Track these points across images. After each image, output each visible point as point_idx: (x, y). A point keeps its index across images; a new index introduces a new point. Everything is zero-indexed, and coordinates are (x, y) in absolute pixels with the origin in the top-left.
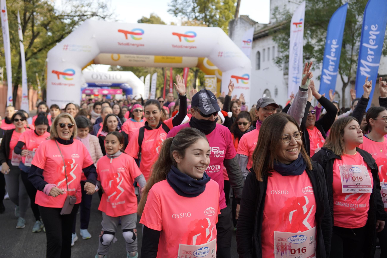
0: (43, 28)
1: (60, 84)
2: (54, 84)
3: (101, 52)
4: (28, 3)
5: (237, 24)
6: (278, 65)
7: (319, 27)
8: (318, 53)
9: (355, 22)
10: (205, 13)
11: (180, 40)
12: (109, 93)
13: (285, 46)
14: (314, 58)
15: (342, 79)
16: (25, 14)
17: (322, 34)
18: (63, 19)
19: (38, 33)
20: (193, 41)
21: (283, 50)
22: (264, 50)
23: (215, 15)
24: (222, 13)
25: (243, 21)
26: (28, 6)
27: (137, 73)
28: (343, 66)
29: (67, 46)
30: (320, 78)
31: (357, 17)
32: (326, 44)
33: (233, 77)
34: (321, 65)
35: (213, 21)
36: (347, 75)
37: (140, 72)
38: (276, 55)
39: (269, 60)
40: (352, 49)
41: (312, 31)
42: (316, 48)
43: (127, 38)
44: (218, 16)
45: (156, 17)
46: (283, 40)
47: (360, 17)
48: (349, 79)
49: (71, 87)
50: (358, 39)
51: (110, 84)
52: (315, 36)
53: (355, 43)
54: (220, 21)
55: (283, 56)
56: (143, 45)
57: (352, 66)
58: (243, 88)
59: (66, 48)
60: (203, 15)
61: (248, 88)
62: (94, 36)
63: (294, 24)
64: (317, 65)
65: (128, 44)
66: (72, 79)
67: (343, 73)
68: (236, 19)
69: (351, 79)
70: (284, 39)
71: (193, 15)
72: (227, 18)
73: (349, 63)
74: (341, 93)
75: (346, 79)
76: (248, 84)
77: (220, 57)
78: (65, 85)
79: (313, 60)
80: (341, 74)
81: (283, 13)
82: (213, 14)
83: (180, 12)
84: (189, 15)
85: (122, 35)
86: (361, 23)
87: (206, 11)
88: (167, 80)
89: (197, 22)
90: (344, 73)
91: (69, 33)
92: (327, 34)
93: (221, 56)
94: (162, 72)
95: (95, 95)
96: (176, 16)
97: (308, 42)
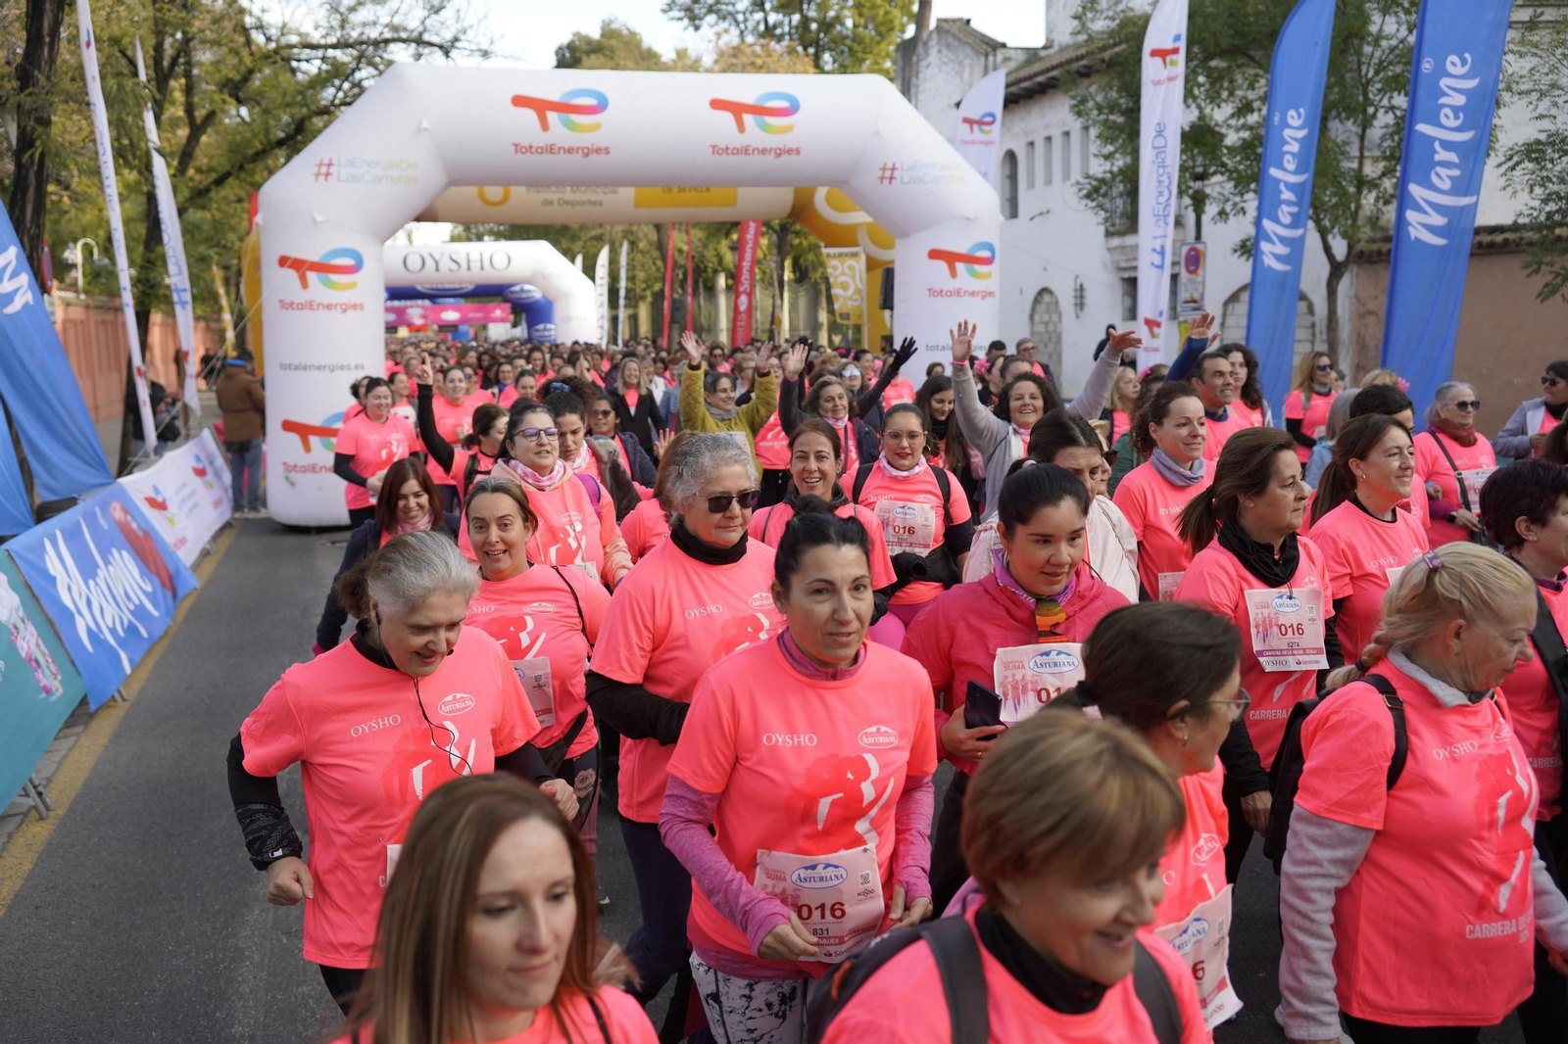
0: (226, 97)
1: (310, 306)
2: (287, 306)
3: (453, 182)
4: (166, 6)
5: (927, 54)
6: (1094, 204)
7: (1241, 61)
8: (1238, 158)
10: (801, 11)
11: (741, 128)
12: (463, 321)
14: (1222, 174)
15: (1327, 249)
16: (159, 48)
17: (1252, 87)
18: (299, 60)
19: (211, 116)
20: (790, 128)
21: (1110, 148)
22: (1031, 144)
23: (838, 19)
24: (866, 11)
25: (950, 40)
26: (169, 16)
27: (565, 244)
28: (1329, 198)
29: (329, 165)
30: (1248, 249)
31: (1376, 18)
32: (1267, 121)
33: (934, 254)
34: (1251, 202)
35: (833, 41)
36: (1345, 235)
37: (574, 238)
39: (1049, 181)
40: (1362, 138)
41: (1216, 79)
42: (1232, 138)
43: (545, 126)
44: (849, 23)
45: (625, 32)
46: (1112, 113)
47: (1391, 20)
48: (1350, 247)
49: (351, 312)
50: (1385, 102)
51: (470, 287)
52: (1225, 94)
53: (1374, 116)
54: (857, 38)
55: (1111, 172)
56: (607, 151)
57: (1364, 202)
58: (973, 294)
59: (325, 171)
60: (796, 18)
61: (991, 294)
62: (425, 125)
63: (1155, 53)
64: (1238, 199)
65: (550, 149)
66: (353, 285)
67: (1333, 227)
68: (925, 35)
69: (1359, 247)
70: (1113, 108)
71: (758, 23)
72: (883, 29)
73: (1352, 189)
74: (1320, 300)
75: (1340, 248)
76: (991, 278)
77: (886, 182)
78: (329, 307)
79: (1218, 185)
80: (1323, 233)
81: (1111, 13)
82: (831, 14)
83: (710, 10)
84: (746, 20)
85: (529, 115)
86: (1394, 42)
87: (805, 6)
88: (676, 266)
89: (773, 44)
90: (1336, 230)
91: (328, 112)
92: (1270, 84)
93: (891, 178)
94: (655, 238)
95: (411, 327)
96: (697, 28)
97: (1202, 117)
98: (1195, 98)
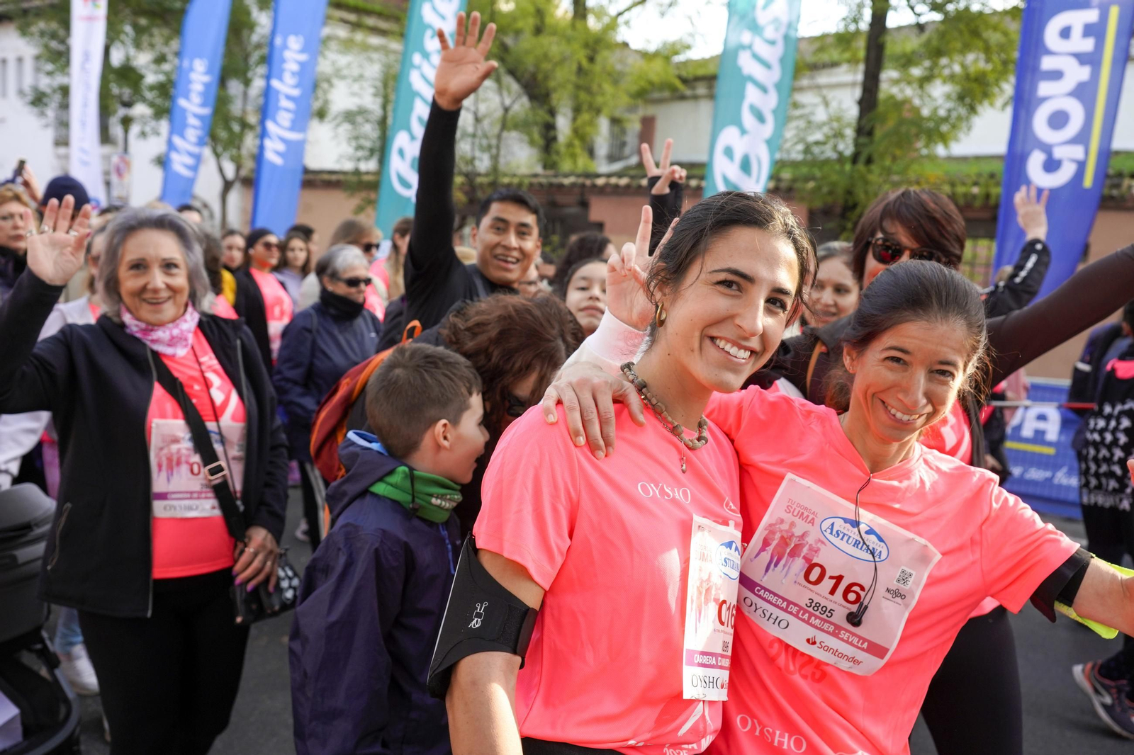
6: (35, 110)
7: (159, 22)
8: (155, 93)
9: (251, 26)
13: (59, 57)
14: (143, 103)
15: (221, 170)
17: (167, 43)
21: (49, 67)
28: (223, 134)
30: (162, 162)
31: (255, 13)
32: (179, 69)
34: (164, 126)
36: (232, 160)
38: (28, 80)
39: (4, 93)
40: (245, 95)
41: (139, 30)
42: (151, 78)
46: (52, 39)
47: (263, 15)
48: (237, 170)
52: (145, 44)
53: (252, 80)
55: (51, 87)
57: (245, 138)
64: (154, 124)
67: (223, 152)
69: (244, 173)
70: (54, 36)
73: (236, 128)
74: (216, 207)
75: (230, 170)
79: (140, 110)
80: (217, 156)
86: (267, 31)
90: (226, 154)
92: (182, 44)
97: (128, 59)
98: (123, 42)
